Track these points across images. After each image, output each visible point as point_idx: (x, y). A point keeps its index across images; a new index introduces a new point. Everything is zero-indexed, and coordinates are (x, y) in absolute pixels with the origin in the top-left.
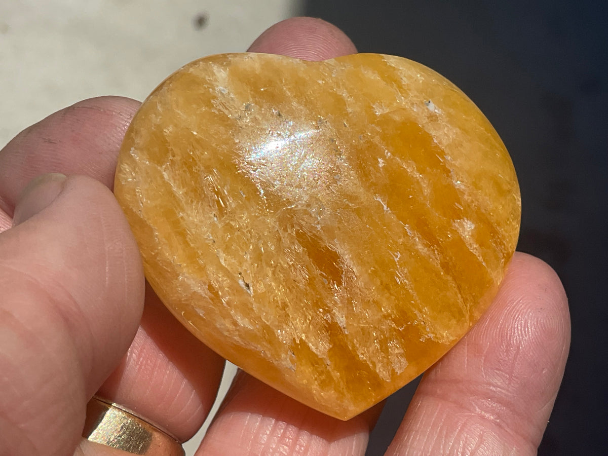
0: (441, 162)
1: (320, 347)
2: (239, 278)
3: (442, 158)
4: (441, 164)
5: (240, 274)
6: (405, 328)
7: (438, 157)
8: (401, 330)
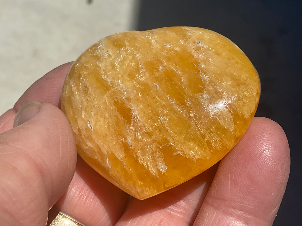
0: (195, 67)
1: (120, 155)
2: (89, 124)
3: (196, 65)
4: (195, 68)
5: (89, 122)
6: (163, 146)
7: (194, 64)
8: (161, 148)
